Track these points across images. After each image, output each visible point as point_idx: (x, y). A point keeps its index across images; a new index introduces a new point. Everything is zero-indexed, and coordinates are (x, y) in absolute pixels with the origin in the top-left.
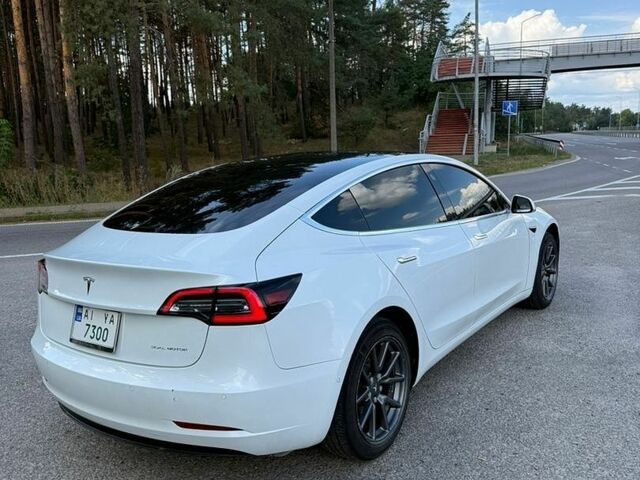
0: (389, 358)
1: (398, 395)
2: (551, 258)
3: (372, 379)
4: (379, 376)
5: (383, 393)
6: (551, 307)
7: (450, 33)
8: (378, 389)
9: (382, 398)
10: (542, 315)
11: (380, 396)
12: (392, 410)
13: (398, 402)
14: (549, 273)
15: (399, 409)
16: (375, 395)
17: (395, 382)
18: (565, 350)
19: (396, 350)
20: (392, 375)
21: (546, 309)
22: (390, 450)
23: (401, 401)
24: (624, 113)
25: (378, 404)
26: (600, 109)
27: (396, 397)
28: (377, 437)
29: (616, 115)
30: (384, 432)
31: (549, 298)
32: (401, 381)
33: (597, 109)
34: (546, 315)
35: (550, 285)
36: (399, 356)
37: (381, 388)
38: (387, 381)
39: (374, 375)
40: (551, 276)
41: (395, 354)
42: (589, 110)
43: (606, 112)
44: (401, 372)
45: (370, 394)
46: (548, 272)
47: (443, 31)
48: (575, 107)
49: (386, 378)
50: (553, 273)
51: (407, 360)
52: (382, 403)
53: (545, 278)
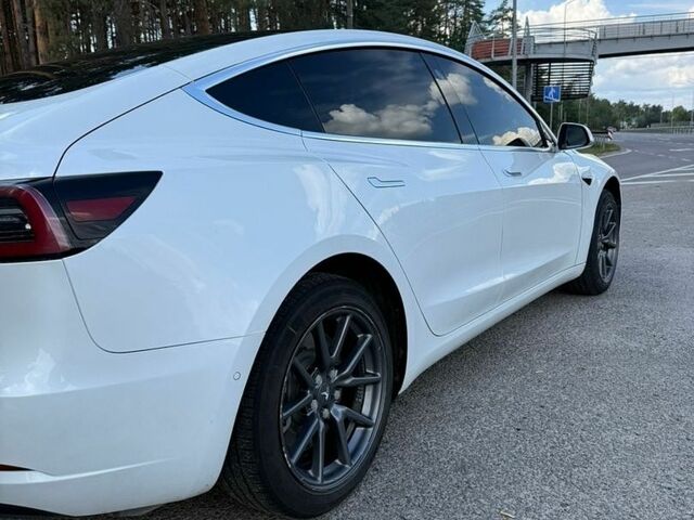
0: (351, 345)
1: (370, 405)
2: (610, 227)
3: (319, 379)
4: (334, 374)
5: (341, 402)
6: (609, 292)
7: (485, 18)
8: (332, 396)
9: (338, 411)
10: (599, 302)
11: (335, 406)
12: (359, 430)
13: (370, 417)
14: (607, 247)
15: (371, 429)
16: (325, 405)
17: (365, 385)
18: (633, 345)
19: (365, 331)
20: (357, 372)
21: (603, 295)
22: (352, 498)
23: (375, 416)
24: (676, 110)
25: (330, 422)
26: (651, 106)
27: (366, 410)
28: (325, 477)
29: (667, 113)
30: (341, 469)
31: (606, 280)
32: (375, 384)
33: (646, 106)
34: (603, 302)
35: (608, 262)
36: (371, 342)
37: (337, 394)
38: (348, 382)
39: (324, 370)
40: (610, 251)
41: (365, 338)
42: (638, 107)
43: (657, 109)
44: (375, 369)
45: (315, 404)
46: (605, 244)
47: (478, 15)
48: (622, 104)
49: (346, 377)
50: (613, 247)
51: (385, 350)
52: (337, 419)
53: (602, 253)
